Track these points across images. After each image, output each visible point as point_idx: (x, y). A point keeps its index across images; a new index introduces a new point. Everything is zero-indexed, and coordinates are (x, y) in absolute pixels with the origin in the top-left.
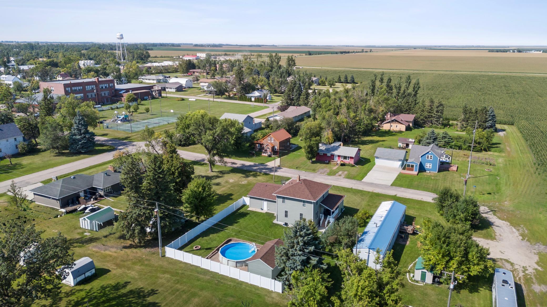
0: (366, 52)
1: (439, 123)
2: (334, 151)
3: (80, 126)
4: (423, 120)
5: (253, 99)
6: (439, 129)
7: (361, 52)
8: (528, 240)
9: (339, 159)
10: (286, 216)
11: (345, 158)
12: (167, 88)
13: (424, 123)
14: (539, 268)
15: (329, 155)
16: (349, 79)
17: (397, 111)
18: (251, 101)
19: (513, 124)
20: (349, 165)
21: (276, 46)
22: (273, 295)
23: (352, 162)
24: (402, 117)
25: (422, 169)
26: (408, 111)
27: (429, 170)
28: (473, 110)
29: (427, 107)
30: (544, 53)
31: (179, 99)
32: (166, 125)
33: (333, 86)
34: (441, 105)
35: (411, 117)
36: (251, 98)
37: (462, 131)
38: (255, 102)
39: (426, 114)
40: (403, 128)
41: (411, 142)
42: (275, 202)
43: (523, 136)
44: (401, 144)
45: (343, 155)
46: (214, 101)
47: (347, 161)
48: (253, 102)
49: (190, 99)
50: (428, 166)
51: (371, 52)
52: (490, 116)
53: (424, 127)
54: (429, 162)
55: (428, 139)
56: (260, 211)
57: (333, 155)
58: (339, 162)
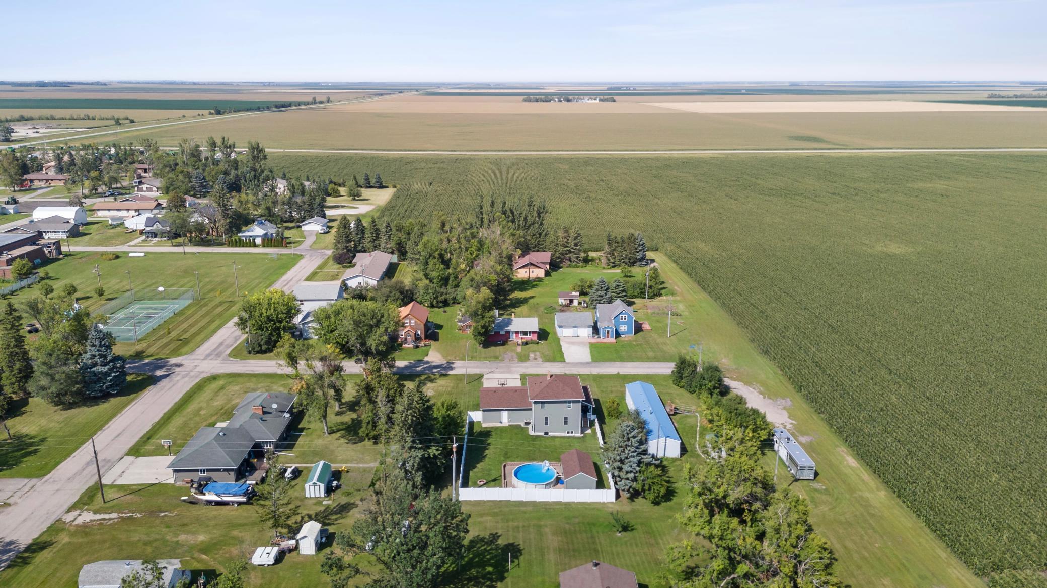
0: (321, 102)
1: (580, 260)
2: (507, 326)
3: (103, 349)
4: (559, 258)
5: (258, 241)
6: (580, 269)
7: (311, 103)
8: (769, 398)
9: (516, 336)
10: (546, 423)
11: (525, 333)
12: (45, 232)
13: (561, 262)
14: (794, 422)
15: (502, 332)
16: (373, 181)
17: (526, 249)
18: (255, 246)
19: (657, 250)
20: (532, 342)
21: (105, 85)
22: (610, 505)
23: (535, 337)
24: (533, 257)
25: (618, 335)
26: (538, 248)
27: (624, 333)
28: (619, 239)
29: (561, 241)
30: (601, 102)
31: (111, 257)
32: (172, 317)
33: (357, 198)
34: (579, 235)
35: (546, 257)
36: (254, 240)
37: (610, 269)
38: (264, 245)
39: (561, 249)
40: (540, 273)
41: (576, 296)
42: (531, 409)
43: (681, 269)
44: (563, 300)
45: (522, 330)
46: (185, 253)
47: (529, 337)
48: (258, 246)
49: (131, 255)
50: (623, 328)
51: (328, 102)
52: (639, 245)
53: (561, 268)
54: (623, 323)
55: (598, 291)
56: (499, 425)
57: (508, 333)
58: (520, 341)
